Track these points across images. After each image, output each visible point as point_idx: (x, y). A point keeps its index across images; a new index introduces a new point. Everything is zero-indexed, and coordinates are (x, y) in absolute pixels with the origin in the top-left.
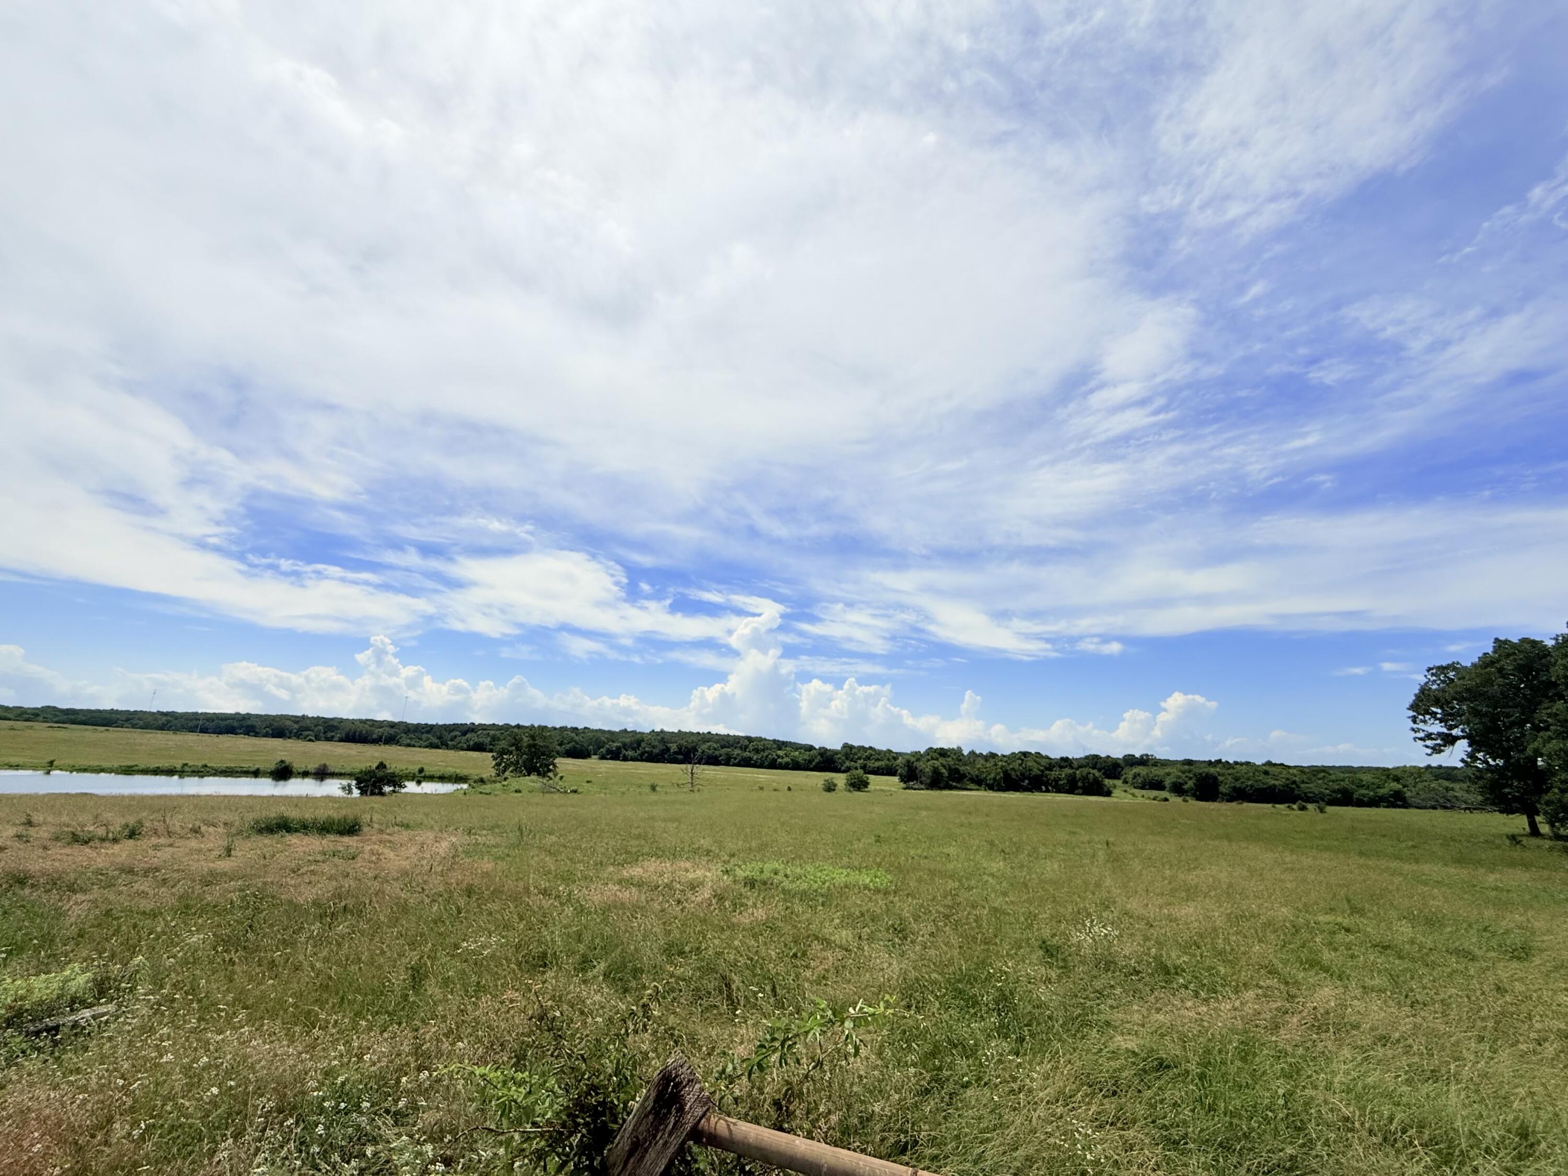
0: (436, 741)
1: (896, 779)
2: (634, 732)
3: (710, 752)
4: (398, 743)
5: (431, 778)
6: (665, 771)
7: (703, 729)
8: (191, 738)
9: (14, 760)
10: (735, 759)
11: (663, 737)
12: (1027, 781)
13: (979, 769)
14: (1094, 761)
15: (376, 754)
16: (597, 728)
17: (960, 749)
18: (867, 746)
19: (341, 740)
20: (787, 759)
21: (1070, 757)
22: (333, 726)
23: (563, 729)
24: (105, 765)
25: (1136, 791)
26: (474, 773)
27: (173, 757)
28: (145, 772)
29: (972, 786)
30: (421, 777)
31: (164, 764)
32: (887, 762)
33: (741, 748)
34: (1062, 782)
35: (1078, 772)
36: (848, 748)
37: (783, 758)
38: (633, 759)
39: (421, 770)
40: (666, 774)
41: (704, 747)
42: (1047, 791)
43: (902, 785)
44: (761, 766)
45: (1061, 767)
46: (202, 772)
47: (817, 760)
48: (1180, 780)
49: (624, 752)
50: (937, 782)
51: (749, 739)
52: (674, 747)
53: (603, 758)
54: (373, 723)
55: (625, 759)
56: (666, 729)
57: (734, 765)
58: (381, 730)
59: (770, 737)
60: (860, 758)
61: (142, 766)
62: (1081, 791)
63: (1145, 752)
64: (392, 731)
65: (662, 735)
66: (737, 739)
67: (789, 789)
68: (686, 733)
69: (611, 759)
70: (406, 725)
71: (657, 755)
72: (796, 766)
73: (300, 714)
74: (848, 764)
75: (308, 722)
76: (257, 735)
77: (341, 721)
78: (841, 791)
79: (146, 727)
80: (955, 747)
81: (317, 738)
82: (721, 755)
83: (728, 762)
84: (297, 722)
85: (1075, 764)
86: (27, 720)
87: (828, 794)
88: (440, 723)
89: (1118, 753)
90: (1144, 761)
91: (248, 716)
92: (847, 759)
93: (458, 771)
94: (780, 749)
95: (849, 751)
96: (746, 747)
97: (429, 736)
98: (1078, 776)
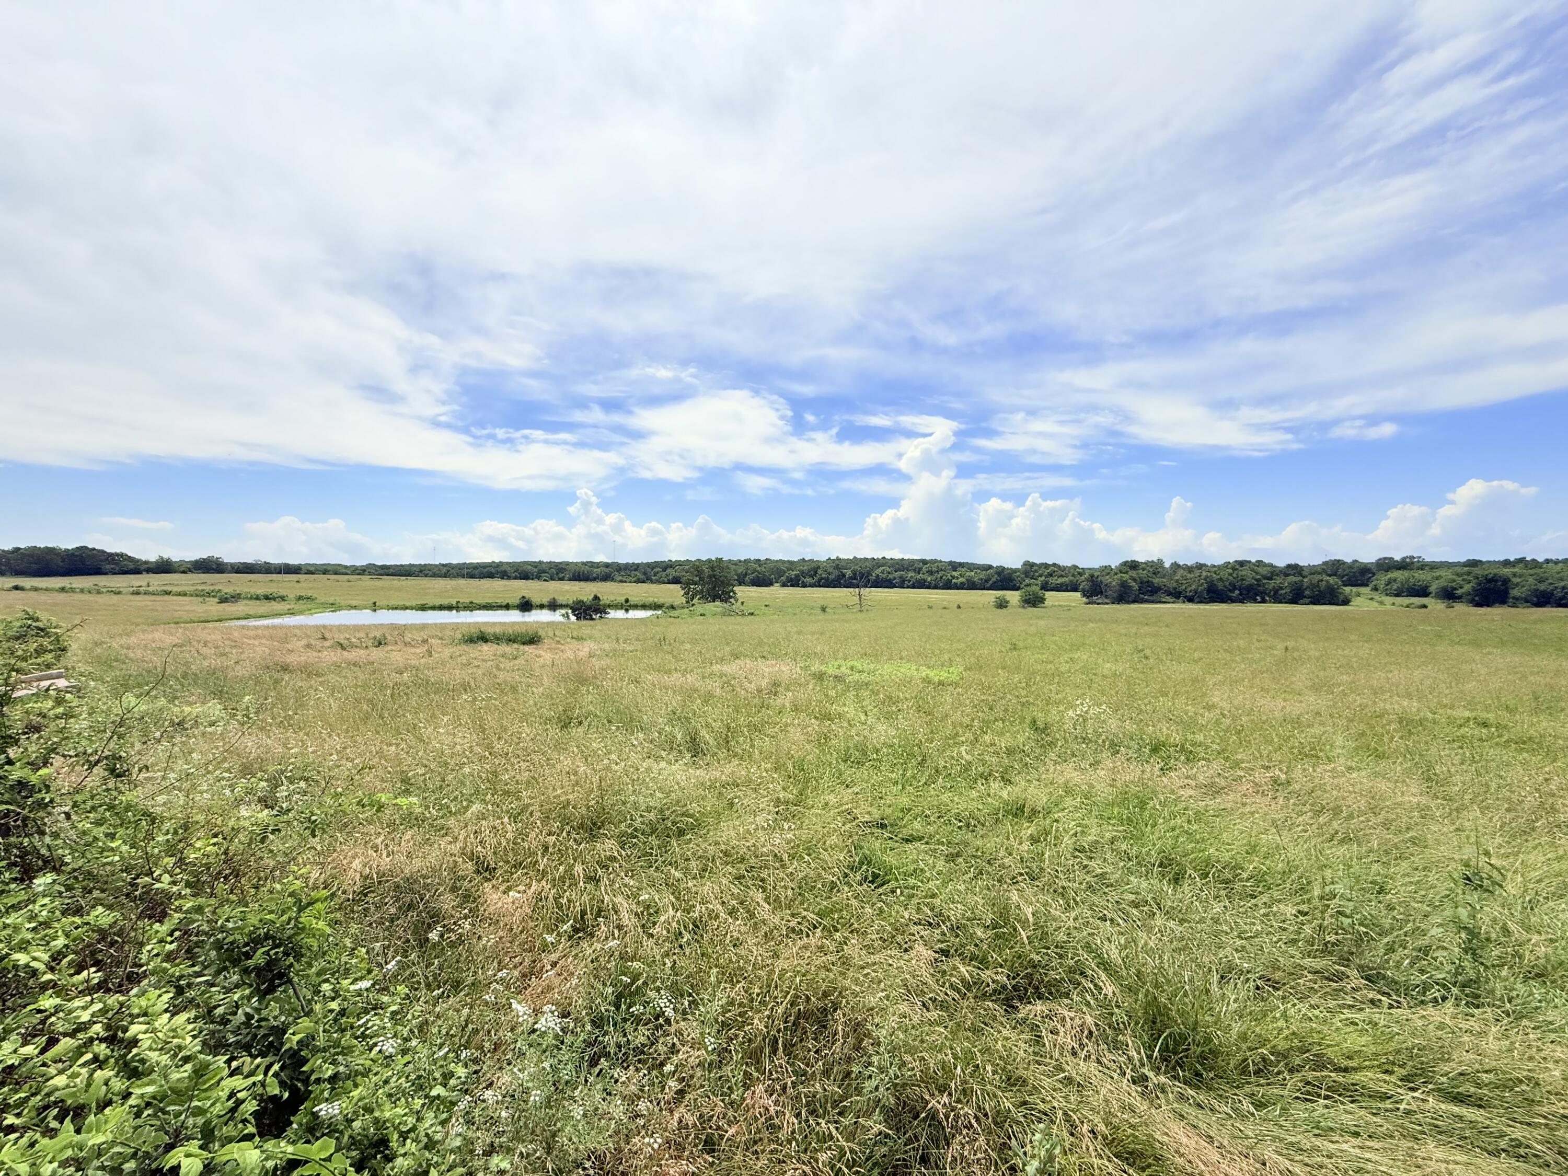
0: (642, 577)
1: (1078, 595)
2: (812, 561)
3: (884, 576)
4: (613, 580)
5: (635, 607)
6: (838, 595)
7: (878, 555)
8: (462, 582)
9: (354, 603)
10: (909, 581)
11: (837, 564)
12: (1237, 592)
13: (1177, 581)
14: (1334, 567)
15: (594, 589)
16: (778, 559)
17: (1160, 562)
18: (1050, 563)
19: (570, 580)
20: (962, 580)
21: (1301, 564)
22: (562, 568)
23: (747, 561)
24: (408, 604)
25: (1390, 599)
26: (668, 601)
27: (451, 597)
28: (433, 608)
29: (1168, 599)
30: (627, 606)
31: (445, 602)
32: (1072, 578)
33: (915, 571)
34: (1283, 592)
35: (1306, 580)
36: (1029, 566)
37: (958, 578)
38: (812, 586)
39: (627, 601)
40: (840, 597)
41: (878, 571)
42: (1263, 601)
43: (1085, 599)
44: (936, 587)
45: (1287, 575)
46: (471, 607)
47: (994, 579)
48: (1454, 584)
49: (802, 579)
50: (1124, 596)
51: (924, 562)
52: (848, 573)
53: (784, 585)
54: (592, 565)
55: (804, 586)
56: (842, 556)
57: (908, 587)
58: (599, 570)
59: (946, 559)
60: (1041, 576)
61: (431, 605)
62: (1307, 600)
63: (1409, 554)
64: (607, 570)
65: (837, 562)
66: (912, 562)
67: (959, 607)
68: (861, 559)
69: (792, 586)
70: (618, 564)
71: (833, 581)
72: (971, 586)
73: (537, 560)
74: (1027, 581)
75: (544, 566)
76: (509, 578)
77: (568, 564)
78: (1015, 607)
79: (434, 575)
80: (1155, 559)
81: (552, 579)
82: (895, 579)
83: (903, 584)
84: (536, 567)
85: (1305, 573)
86: (359, 574)
87: (999, 610)
88: (645, 562)
89: (1368, 557)
90: (1405, 565)
91: (501, 564)
92: (1027, 577)
93: (656, 600)
94: (955, 571)
95: (1030, 569)
96: (920, 569)
97: (637, 573)
98: (1305, 585)
